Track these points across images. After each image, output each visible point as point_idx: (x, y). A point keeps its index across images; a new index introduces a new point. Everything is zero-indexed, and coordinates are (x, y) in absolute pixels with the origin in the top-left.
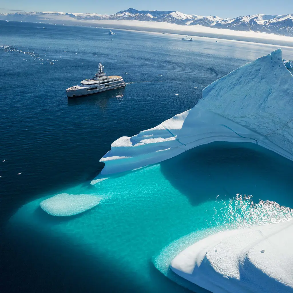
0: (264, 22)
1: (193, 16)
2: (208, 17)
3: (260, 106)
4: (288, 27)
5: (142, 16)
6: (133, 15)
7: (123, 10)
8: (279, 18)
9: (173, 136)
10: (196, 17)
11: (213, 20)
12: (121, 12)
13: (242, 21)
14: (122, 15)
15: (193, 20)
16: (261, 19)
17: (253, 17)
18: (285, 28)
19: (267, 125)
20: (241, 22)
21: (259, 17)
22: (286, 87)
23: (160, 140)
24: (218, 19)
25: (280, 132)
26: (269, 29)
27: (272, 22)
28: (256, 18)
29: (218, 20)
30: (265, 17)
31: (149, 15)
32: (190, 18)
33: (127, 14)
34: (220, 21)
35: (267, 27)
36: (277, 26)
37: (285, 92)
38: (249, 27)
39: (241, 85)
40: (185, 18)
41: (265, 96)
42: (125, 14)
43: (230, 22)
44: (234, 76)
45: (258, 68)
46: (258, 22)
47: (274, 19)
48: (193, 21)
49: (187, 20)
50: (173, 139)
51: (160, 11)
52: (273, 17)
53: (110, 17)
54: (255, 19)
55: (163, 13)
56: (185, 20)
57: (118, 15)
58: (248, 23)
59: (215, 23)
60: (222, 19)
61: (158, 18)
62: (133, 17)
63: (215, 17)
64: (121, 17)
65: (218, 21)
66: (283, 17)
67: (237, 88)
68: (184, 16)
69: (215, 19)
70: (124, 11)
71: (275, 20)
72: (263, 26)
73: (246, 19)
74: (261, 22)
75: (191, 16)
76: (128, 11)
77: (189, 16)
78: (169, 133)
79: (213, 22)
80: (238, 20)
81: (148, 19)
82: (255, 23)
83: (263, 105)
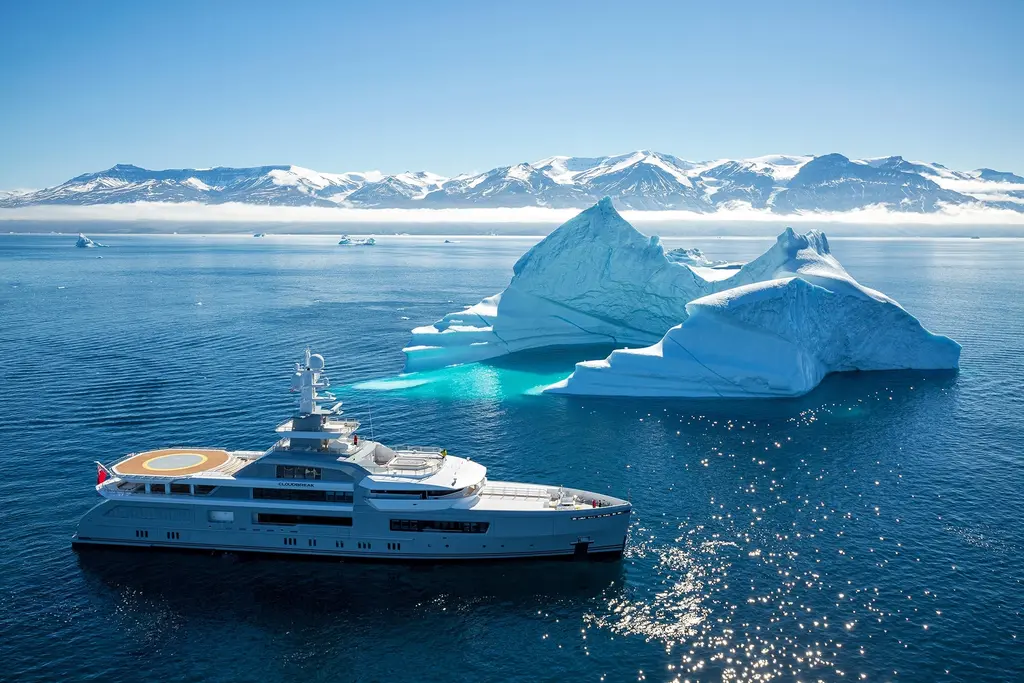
0: (574, 178)
1: (350, 176)
2: (401, 177)
3: (602, 275)
4: (645, 185)
5: (170, 187)
6: (133, 184)
7: (92, 172)
8: (614, 163)
9: (489, 326)
10: (360, 179)
11: (417, 183)
12: (84, 179)
13: (507, 179)
14: (90, 186)
15: (352, 187)
16: (563, 170)
17: (538, 167)
18: (638, 188)
19: (620, 302)
20: (505, 184)
21: (556, 165)
22: (629, 242)
23: (471, 329)
24: (432, 178)
25: (640, 306)
26: (593, 194)
27: (596, 174)
28: (548, 167)
29: (433, 183)
30: (572, 164)
31: (194, 182)
32: (339, 183)
33: (110, 182)
34: (440, 184)
35: (586, 191)
36: (615, 184)
37: (630, 248)
38: (533, 193)
39: (569, 250)
40: (323, 184)
41: (605, 258)
42: (101, 185)
43: (472, 185)
44: (556, 238)
45: (586, 223)
46: (556, 179)
47: (600, 166)
48: (353, 191)
49: (332, 189)
50: (490, 329)
51: (235, 167)
52: (596, 162)
53: (39, 197)
54: (545, 172)
55: (246, 172)
56: (326, 189)
57: (72, 189)
58: (526, 183)
59: (425, 192)
60: (447, 180)
61: (229, 190)
62: (135, 193)
63: (421, 175)
64: (87, 193)
65: (435, 186)
66: (622, 159)
67: (564, 253)
68: (320, 180)
69: (422, 179)
70: (96, 176)
71: (603, 170)
72: (575, 187)
73: (518, 174)
74: (564, 177)
75: (344, 177)
76: (111, 174)
77: (338, 179)
78: (482, 321)
79: (418, 189)
80: (495, 177)
81: (192, 194)
82: (548, 181)
83: (606, 273)
